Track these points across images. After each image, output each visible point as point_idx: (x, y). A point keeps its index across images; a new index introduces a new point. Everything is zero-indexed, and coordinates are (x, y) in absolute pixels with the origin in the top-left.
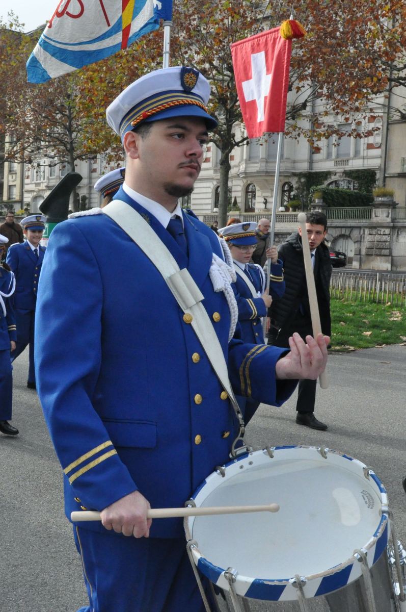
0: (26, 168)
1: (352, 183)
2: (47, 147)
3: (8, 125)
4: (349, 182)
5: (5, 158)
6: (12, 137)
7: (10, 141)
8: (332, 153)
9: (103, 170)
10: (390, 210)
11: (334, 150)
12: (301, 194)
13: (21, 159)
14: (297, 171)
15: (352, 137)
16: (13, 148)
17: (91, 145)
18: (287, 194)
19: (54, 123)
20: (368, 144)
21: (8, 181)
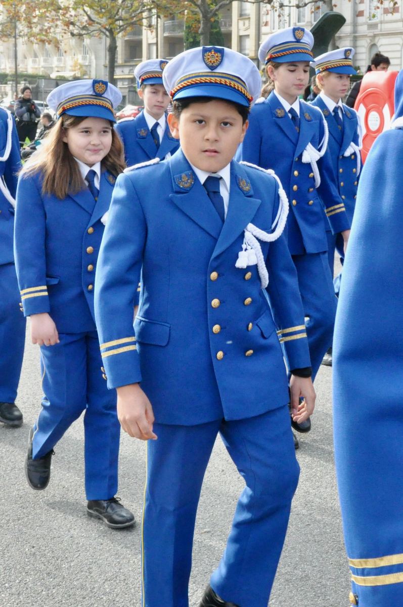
0: (263, 11)
21: (238, 30)
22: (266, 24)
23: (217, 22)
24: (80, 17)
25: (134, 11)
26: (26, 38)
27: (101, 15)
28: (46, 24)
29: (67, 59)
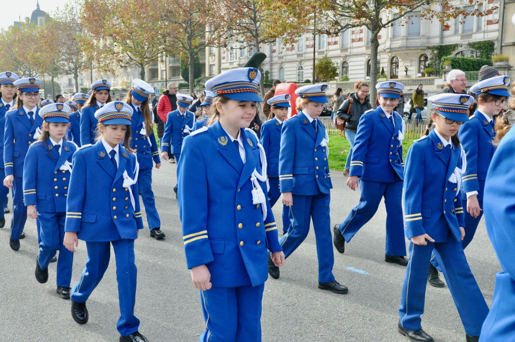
0: (222, 51)
1: (475, 52)
2: (238, 34)
3: (207, 18)
4: (472, 52)
5: (206, 43)
6: (211, 27)
7: (209, 31)
8: (458, 30)
9: (281, 50)
10: (506, 72)
11: (460, 26)
12: (435, 63)
13: (218, 44)
14: (431, 45)
15: (475, 16)
16: (212, 36)
17: (272, 31)
18: (423, 64)
19: (243, 15)
20: (488, 21)
21: (209, 62)
22: (224, 58)
23: (197, 58)
24: (125, 57)
25: (154, 53)
26: (97, 69)
27: (136, 56)
28: (107, 61)
29: (119, 79)
